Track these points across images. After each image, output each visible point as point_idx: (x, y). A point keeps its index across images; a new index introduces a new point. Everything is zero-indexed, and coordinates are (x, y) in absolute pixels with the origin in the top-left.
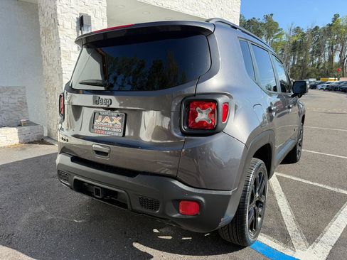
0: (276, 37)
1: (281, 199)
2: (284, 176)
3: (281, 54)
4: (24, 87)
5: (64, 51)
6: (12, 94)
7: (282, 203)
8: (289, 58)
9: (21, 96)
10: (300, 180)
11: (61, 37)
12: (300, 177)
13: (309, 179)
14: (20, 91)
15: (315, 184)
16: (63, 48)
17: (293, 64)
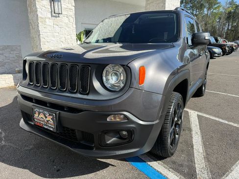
0: (215, 9)
1: (197, 136)
2: (205, 115)
3: (219, 22)
4: (20, 46)
5: (41, 17)
6: (12, 50)
7: (197, 140)
8: (225, 25)
9: (18, 52)
10: (217, 119)
11: (38, 7)
12: (218, 117)
13: (225, 119)
14: (17, 48)
15: (230, 123)
16: (40, 15)
17: (228, 29)
